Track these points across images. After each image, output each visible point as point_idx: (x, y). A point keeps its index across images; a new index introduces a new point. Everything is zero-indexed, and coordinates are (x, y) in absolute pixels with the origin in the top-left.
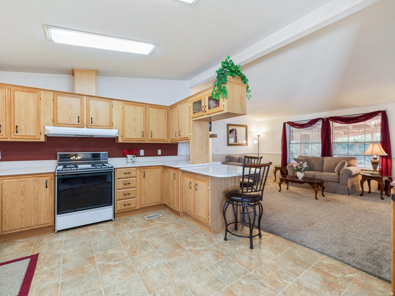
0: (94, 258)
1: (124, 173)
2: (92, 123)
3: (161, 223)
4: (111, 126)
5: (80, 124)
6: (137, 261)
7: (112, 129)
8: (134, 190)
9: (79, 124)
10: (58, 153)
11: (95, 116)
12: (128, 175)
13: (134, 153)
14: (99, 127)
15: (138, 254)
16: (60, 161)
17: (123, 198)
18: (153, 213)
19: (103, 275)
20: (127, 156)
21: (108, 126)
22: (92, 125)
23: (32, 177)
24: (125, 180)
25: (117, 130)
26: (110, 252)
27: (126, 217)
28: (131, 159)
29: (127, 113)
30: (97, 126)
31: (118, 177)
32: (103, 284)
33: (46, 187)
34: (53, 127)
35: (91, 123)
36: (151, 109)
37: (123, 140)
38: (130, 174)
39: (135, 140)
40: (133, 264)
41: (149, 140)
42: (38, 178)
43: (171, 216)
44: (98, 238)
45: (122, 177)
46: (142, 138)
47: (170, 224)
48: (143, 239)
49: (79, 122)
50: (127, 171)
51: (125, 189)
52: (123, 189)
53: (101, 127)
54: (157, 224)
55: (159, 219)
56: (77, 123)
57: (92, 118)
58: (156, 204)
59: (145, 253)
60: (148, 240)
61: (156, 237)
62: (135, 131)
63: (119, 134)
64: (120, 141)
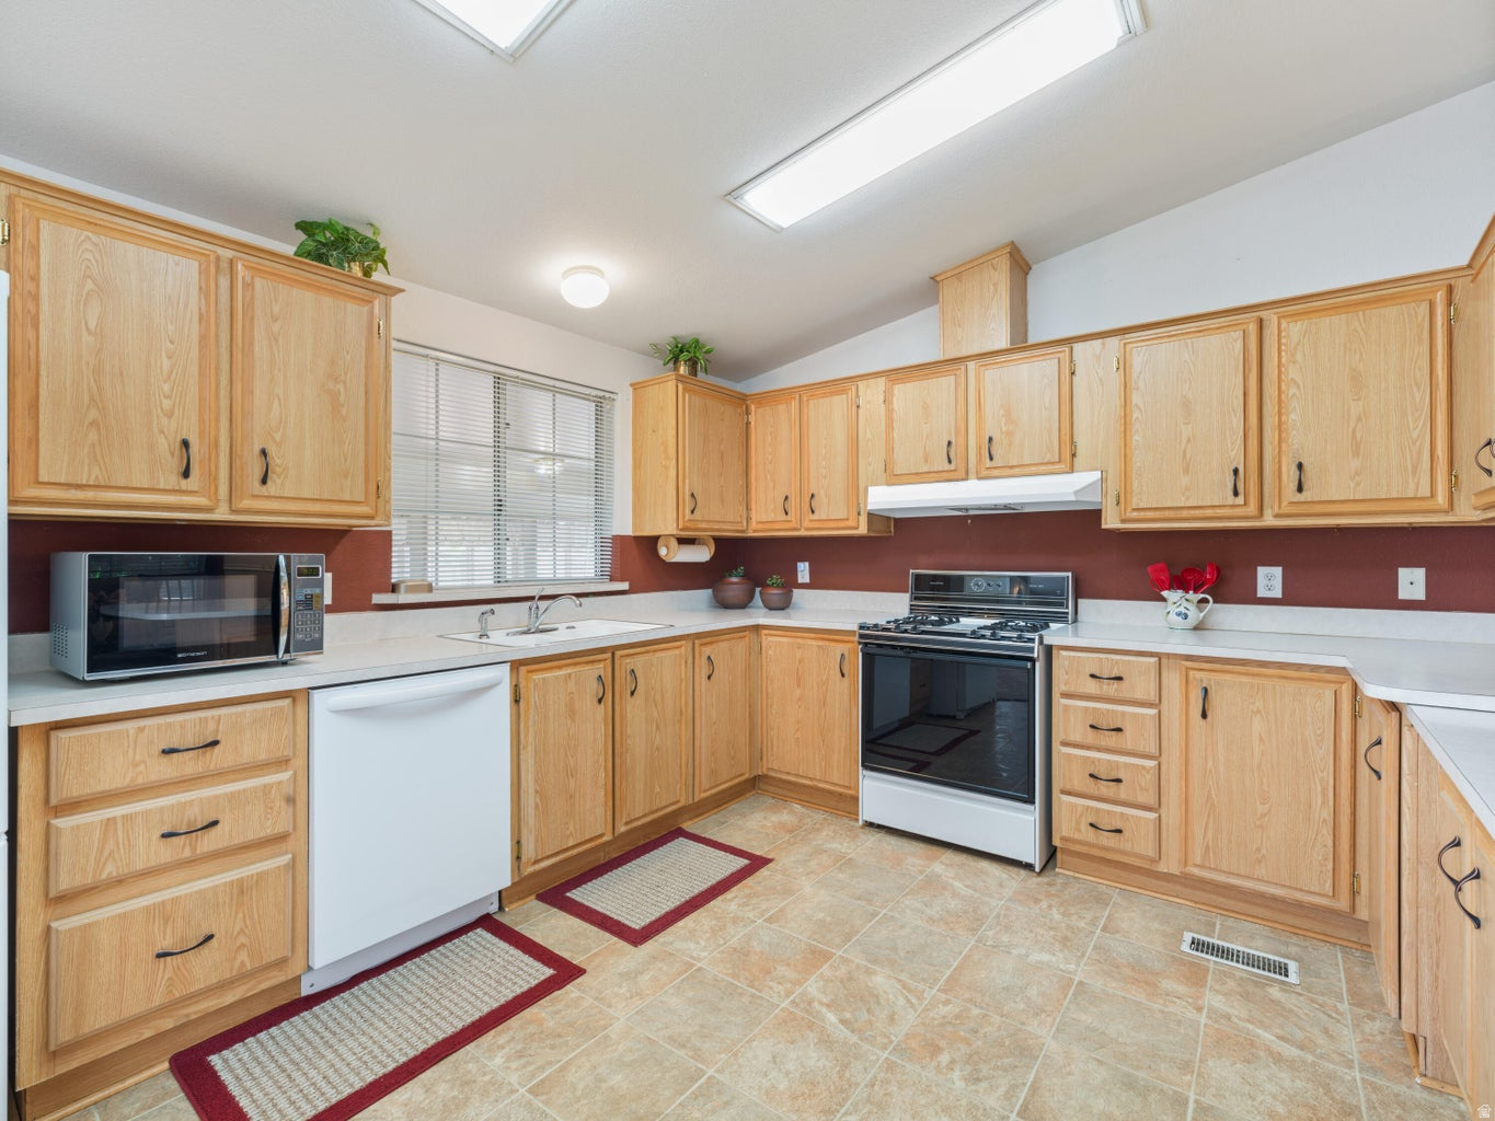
0: (826, 961)
1: (1093, 676)
2: (991, 459)
3: (1228, 1017)
4: (1068, 459)
5: (954, 467)
6: (893, 1088)
7: (1072, 470)
8: (1144, 767)
9: (952, 467)
10: (911, 571)
11: (1004, 429)
12: (1112, 689)
13: (1207, 581)
14: (1017, 471)
15: (934, 1063)
16: (916, 599)
17: (1085, 790)
18: (1260, 943)
19: (767, 1035)
20: (1165, 593)
21: (1053, 463)
22: (994, 464)
23: (816, 639)
24: (1095, 709)
25: (1097, 475)
26: (880, 980)
27: (1103, 885)
28: (1179, 614)
29: (1141, 384)
30: (1012, 467)
31: (1064, 688)
32: (732, 1059)
33: (843, 675)
34: (885, 487)
35: (990, 461)
36: (1294, 330)
37: (1123, 517)
38: (1124, 684)
39: (1185, 513)
40: (866, 1086)
41: (1286, 509)
42: (827, 643)
43: (1356, 1026)
44: (919, 905)
45: (1081, 690)
46: (1231, 499)
47: (1278, 1059)
48: (1033, 1026)
49: (950, 461)
50: (1109, 665)
51: (1099, 750)
52: (1088, 748)
53: (1026, 470)
54: (1199, 1009)
55: (1251, 989)
56: (947, 467)
57: (990, 439)
58: (1299, 896)
59: (959, 1084)
60: (1052, 1046)
61: (1101, 1063)
62: (1186, 471)
63: (1104, 494)
64: (1110, 521)
